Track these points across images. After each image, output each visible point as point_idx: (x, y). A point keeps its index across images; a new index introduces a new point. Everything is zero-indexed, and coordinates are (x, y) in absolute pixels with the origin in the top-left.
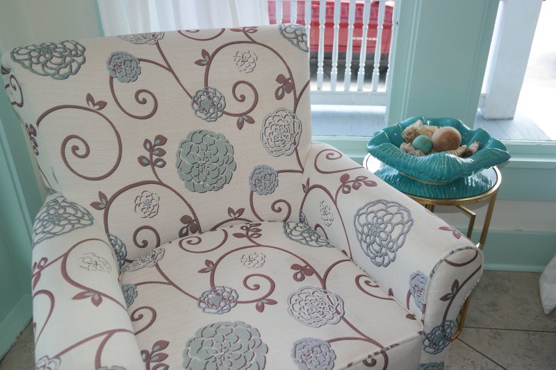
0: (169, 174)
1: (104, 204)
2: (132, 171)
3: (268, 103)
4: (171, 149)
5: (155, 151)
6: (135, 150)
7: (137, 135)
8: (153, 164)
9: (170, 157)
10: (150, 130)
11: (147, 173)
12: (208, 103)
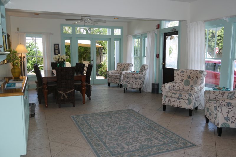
1: (117, 70)
3: (195, 79)
5: (182, 80)
7: (120, 68)
10: (182, 78)
11: (181, 82)
12: (124, 67)
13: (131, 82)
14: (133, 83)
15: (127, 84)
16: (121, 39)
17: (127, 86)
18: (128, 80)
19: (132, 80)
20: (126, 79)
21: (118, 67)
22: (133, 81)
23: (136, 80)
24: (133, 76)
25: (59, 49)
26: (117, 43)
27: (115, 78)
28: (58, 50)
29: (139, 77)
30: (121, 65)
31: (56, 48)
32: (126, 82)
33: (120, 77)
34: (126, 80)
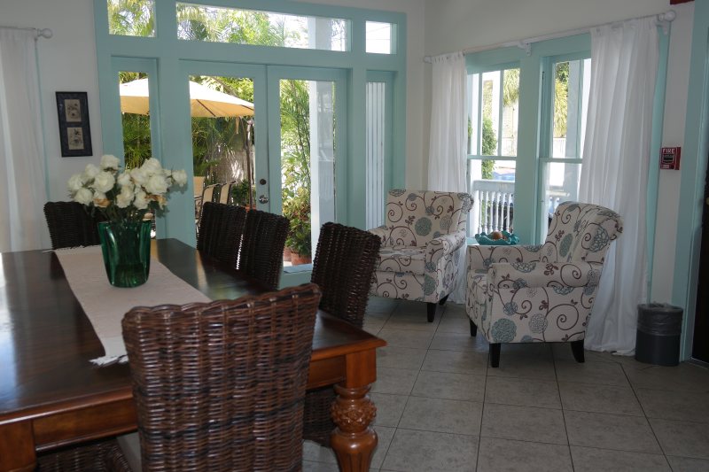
0: (412, 227)
1: (392, 228)
2: (402, 222)
4: (415, 220)
5: (411, 220)
6: (405, 217)
7: (407, 214)
8: (409, 223)
9: (414, 223)
10: (411, 214)
11: (406, 225)
12: (430, 210)
13: (535, 310)
14: (544, 311)
15: (515, 318)
16: (394, 74)
17: (514, 333)
18: (522, 294)
19: (539, 297)
20: (506, 294)
21: (397, 209)
22: (545, 305)
23: (567, 299)
24: (551, 277)
25: (85, 124)
26: (375, 95)
27: (400, 274)
28: (80, 129)
29: (584, 280)
30: (409, 203)
31: (69, 119)
32: (510, 308)
33: (431, 267)
34: (507, 299)
